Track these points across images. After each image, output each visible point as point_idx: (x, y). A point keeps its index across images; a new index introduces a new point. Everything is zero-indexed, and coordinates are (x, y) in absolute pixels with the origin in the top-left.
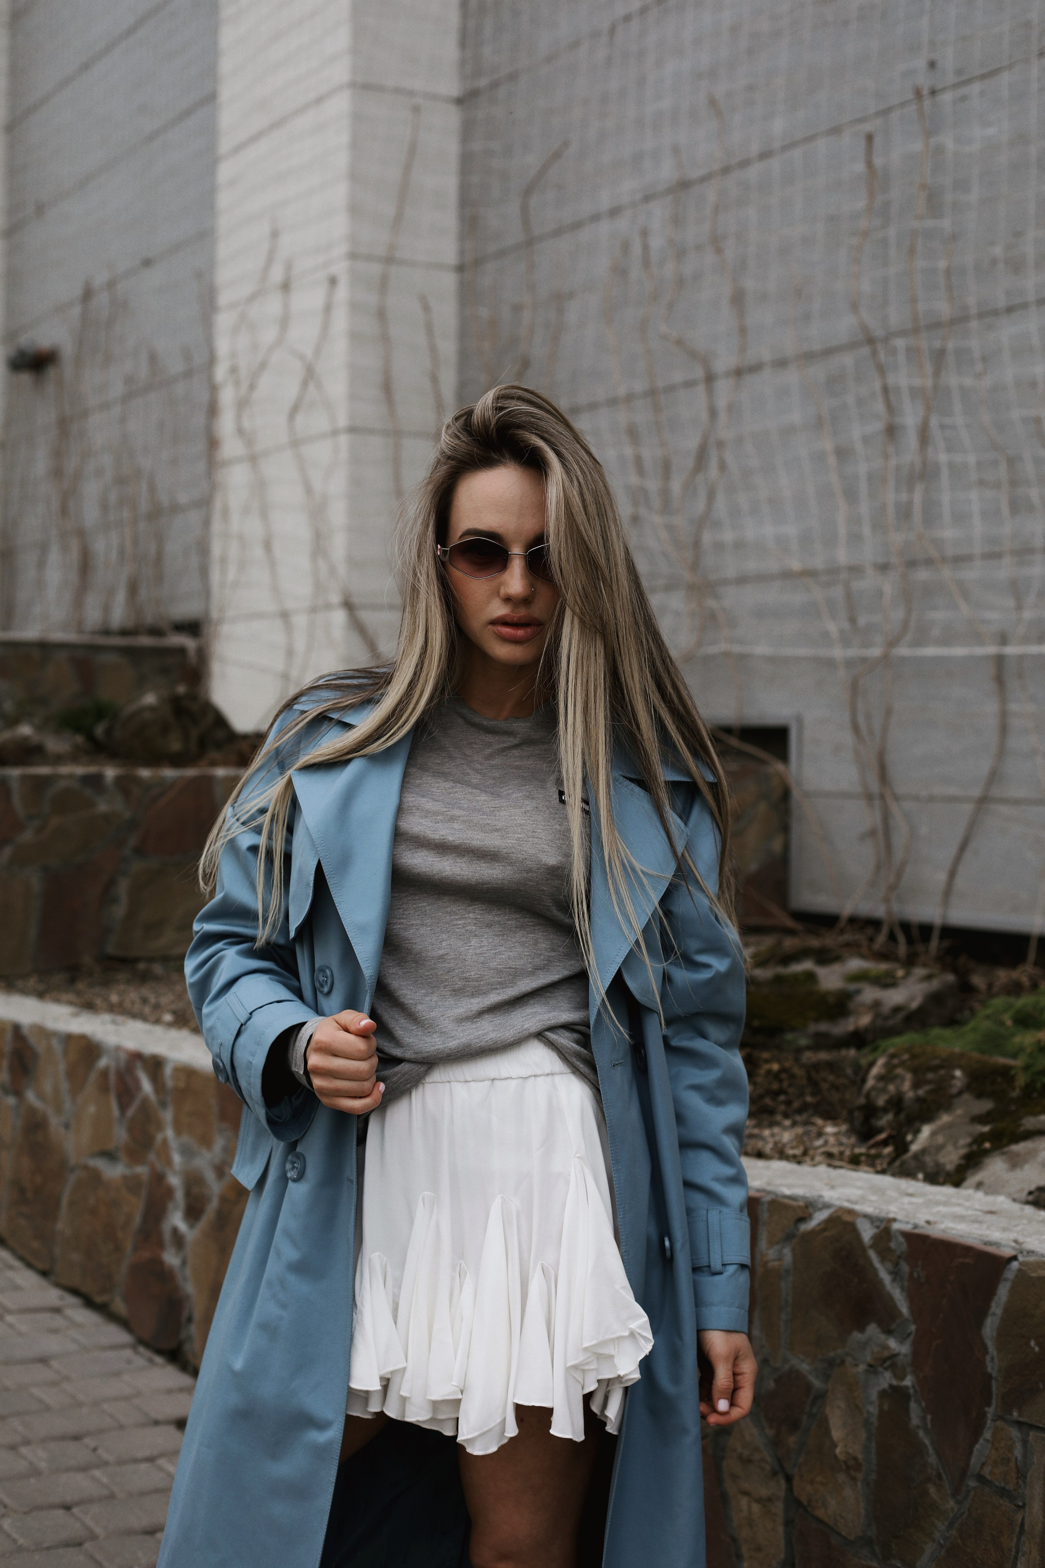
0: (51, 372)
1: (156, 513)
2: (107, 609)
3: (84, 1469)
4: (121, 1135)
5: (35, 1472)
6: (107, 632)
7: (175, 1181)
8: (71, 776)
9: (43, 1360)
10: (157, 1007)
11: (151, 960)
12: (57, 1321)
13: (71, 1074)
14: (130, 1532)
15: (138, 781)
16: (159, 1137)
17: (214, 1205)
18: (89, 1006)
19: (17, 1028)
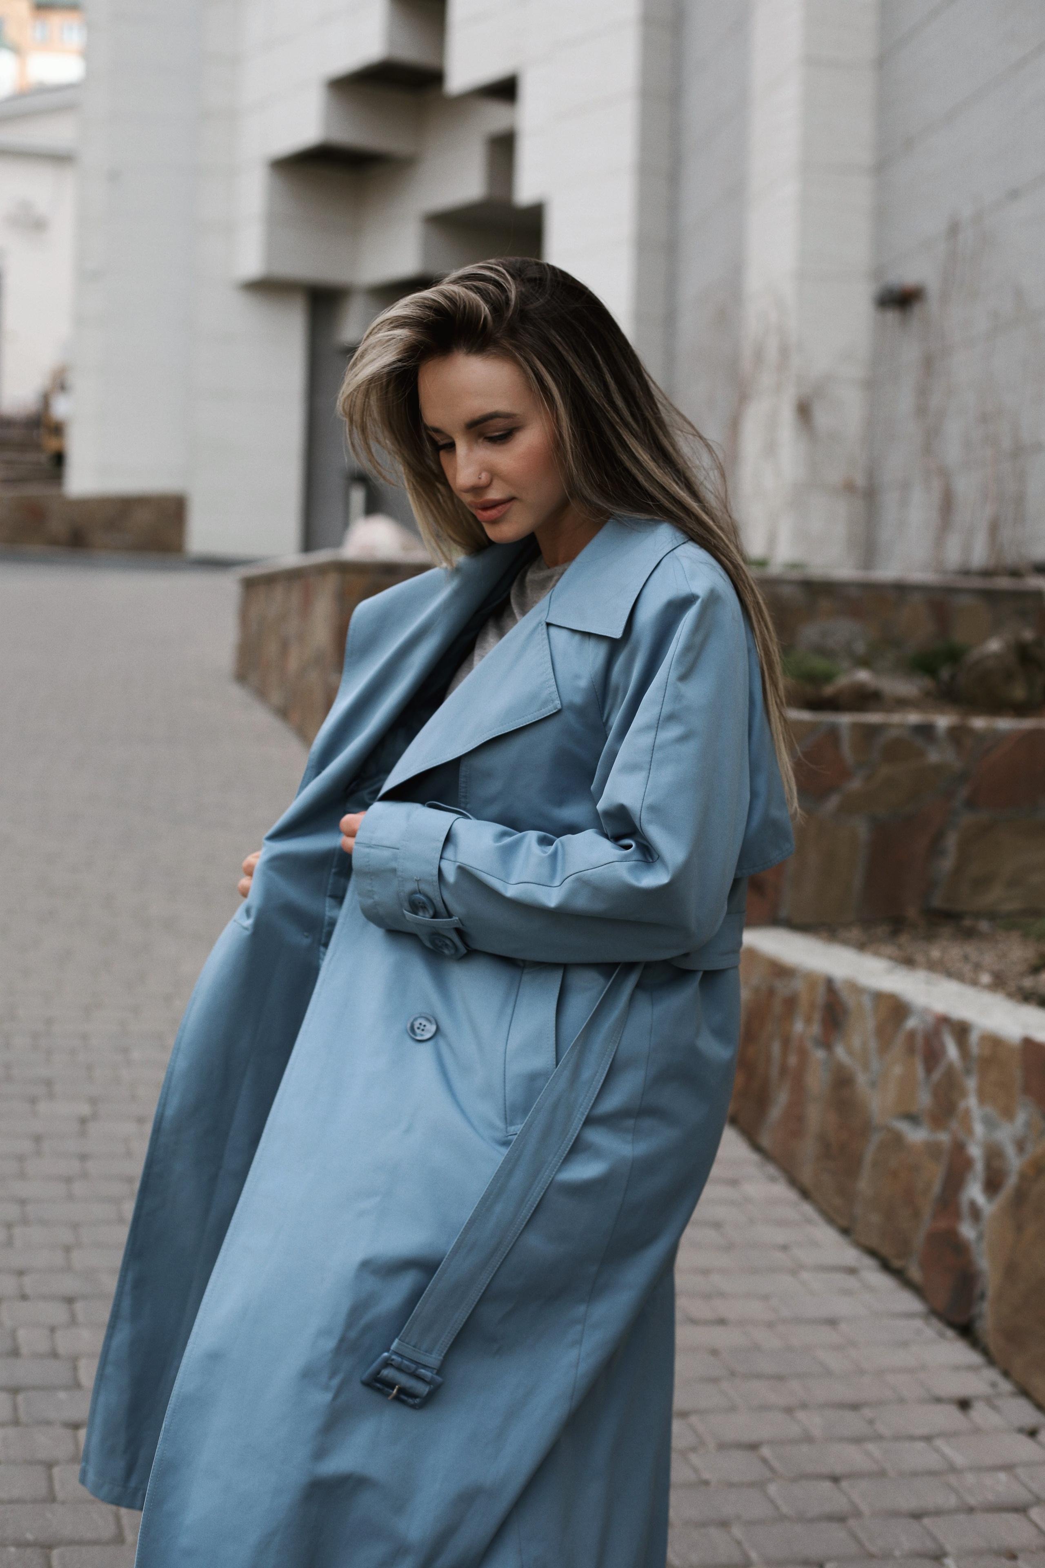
0: (917, 310)
1: (1018, 452)
2: (967, 548)
3: (857, 1440)
4: (924, 1099)
5: (808, 1439)
6: (966, 572)
7: (975, 1151)
8: (901, 726)
9: (832, 1322)
10: (978, 967)
11: (978, 915)
12: (850, 1282)
13: (880, 1032)
14: (895, 1514)
15: (970, 732)
16: (962, 1105)
17: (1011, 1182)
18: (909, 962)
19: (829, 983)
